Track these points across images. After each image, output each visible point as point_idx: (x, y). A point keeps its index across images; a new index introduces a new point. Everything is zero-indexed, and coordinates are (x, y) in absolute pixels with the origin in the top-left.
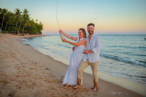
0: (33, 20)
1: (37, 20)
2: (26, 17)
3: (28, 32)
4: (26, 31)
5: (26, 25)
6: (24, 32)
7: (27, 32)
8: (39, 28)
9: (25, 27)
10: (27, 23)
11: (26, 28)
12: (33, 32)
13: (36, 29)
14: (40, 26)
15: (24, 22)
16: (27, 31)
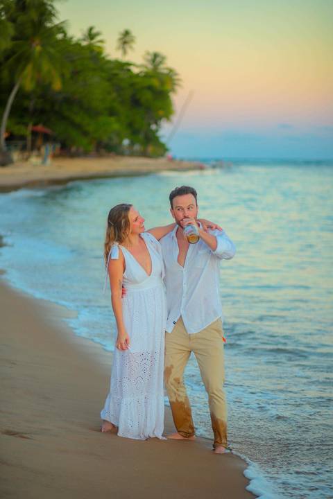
0: (91, 35)
1: (127, 33)
2: (33, 15)
3: (47, 138)
4: (27, 131)
5: (27, 80)
6: (11, 139)
7: (34, 133)
8: (136, 102)
9: (22, 95)
10: (38, 69)
11: (30, 104)
12: (85, 134)
13: (112, 112)
14: (150, 88)
15: (17, 58)
16: (40, 128)
